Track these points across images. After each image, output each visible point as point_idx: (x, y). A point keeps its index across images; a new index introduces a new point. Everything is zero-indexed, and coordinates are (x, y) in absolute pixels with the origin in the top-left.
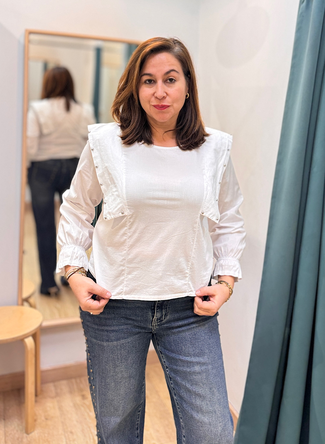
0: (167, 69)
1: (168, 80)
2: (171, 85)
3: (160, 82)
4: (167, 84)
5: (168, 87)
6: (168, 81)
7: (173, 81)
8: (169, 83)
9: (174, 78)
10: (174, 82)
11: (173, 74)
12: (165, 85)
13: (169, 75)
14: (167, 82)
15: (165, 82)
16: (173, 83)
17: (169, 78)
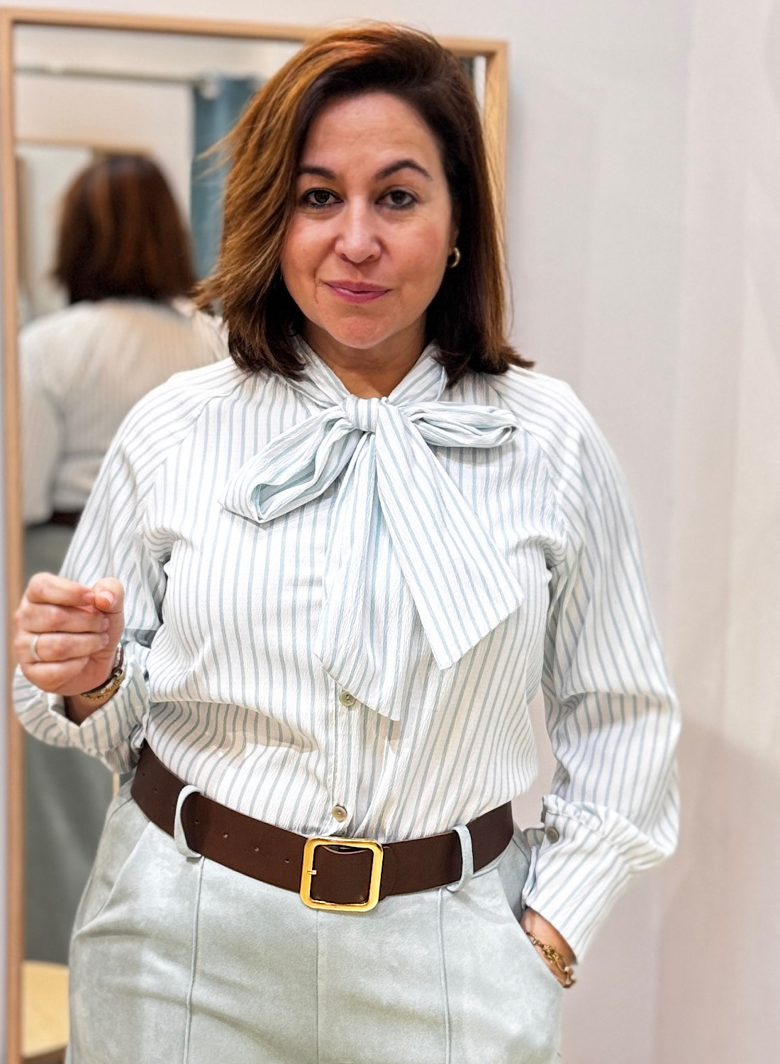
0: (387, 156)
1: (387, 195)
2: (399, 213)
3: (357, 204)
4: (386, 210)
5: (391, 219)
6: (389, 200)
7: (407, 200)
8: (393, 208)
9: (408, 191)
10: (410, 205)
11: (407, 175)
12: (378, 212)
13: (394, 178)
14: (387, 205)
15: (377, 203)
16: (404, 207)
17: (389, 191)
